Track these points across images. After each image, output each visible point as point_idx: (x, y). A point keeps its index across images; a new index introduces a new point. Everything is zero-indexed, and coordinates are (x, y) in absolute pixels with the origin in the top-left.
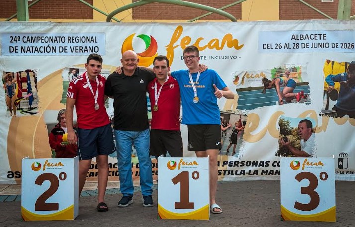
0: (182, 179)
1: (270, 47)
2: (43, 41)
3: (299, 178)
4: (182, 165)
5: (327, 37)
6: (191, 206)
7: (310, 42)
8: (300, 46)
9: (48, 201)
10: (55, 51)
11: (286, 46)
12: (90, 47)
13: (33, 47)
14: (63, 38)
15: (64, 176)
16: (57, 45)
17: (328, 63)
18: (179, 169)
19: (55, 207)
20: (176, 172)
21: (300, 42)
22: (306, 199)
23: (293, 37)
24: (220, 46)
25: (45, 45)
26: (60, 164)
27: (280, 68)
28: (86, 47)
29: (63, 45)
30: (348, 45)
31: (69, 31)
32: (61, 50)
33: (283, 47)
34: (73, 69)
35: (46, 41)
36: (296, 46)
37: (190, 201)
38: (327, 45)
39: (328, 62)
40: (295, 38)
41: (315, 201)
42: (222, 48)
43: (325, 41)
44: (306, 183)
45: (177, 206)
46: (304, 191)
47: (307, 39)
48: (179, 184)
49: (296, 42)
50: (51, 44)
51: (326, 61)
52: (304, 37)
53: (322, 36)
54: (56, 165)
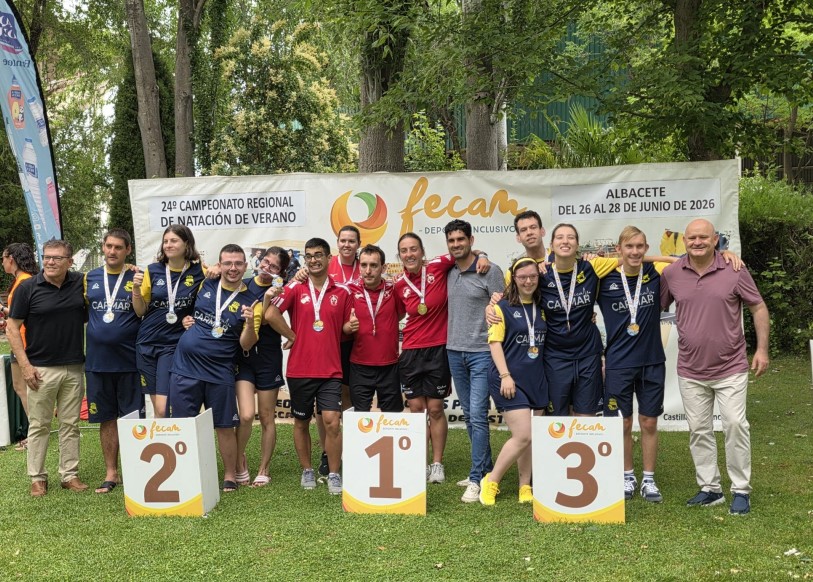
0: (383, 449)
1: (570, 212)
2: (211, 207)
3: (564, 451)
4: (382, 426)
5: (666, 192)
6: (397, 493)
7: (638, 201)
8: (622, 208)
9: (163, 487)
10: (230, 223)
11: (598, 209)
12: (281, 214)
13: (195, 217)
14: (241, 202)
15: (182, 447)
16: (231, 212)
17: (669, 236)
18: (378, 431)
19: (173, 496)
20: (373, 437)
21: (622, 201)
22: (575, 488)
23: (610, 194)
24: (488, 210)
25: (214, 213)
26: (175, 427)
27: (588, 246)
28: (275, 214)
29: (241, 212)
30: (703, 204)
31: (249, 189)
32: (239, 220)
33: (593, 209)
34: (257, 250)
35: (216, 206)
36: (615, 208)
37: (395, 486)
38: (667, 205)
39: (669, 234)
40: (612, 195)
41: (590, 493)
42: (490, 214)
43: (663, 200)
44: (575, 460)
45: (375, 493)
46: (572, 473)
47: (633, 197)
48: (377, 456)
49: (615, 201)
50: (224, 212)
51: (665, 231)
52: (628, 193)
53: (658, 191)
54: (169, 429)
